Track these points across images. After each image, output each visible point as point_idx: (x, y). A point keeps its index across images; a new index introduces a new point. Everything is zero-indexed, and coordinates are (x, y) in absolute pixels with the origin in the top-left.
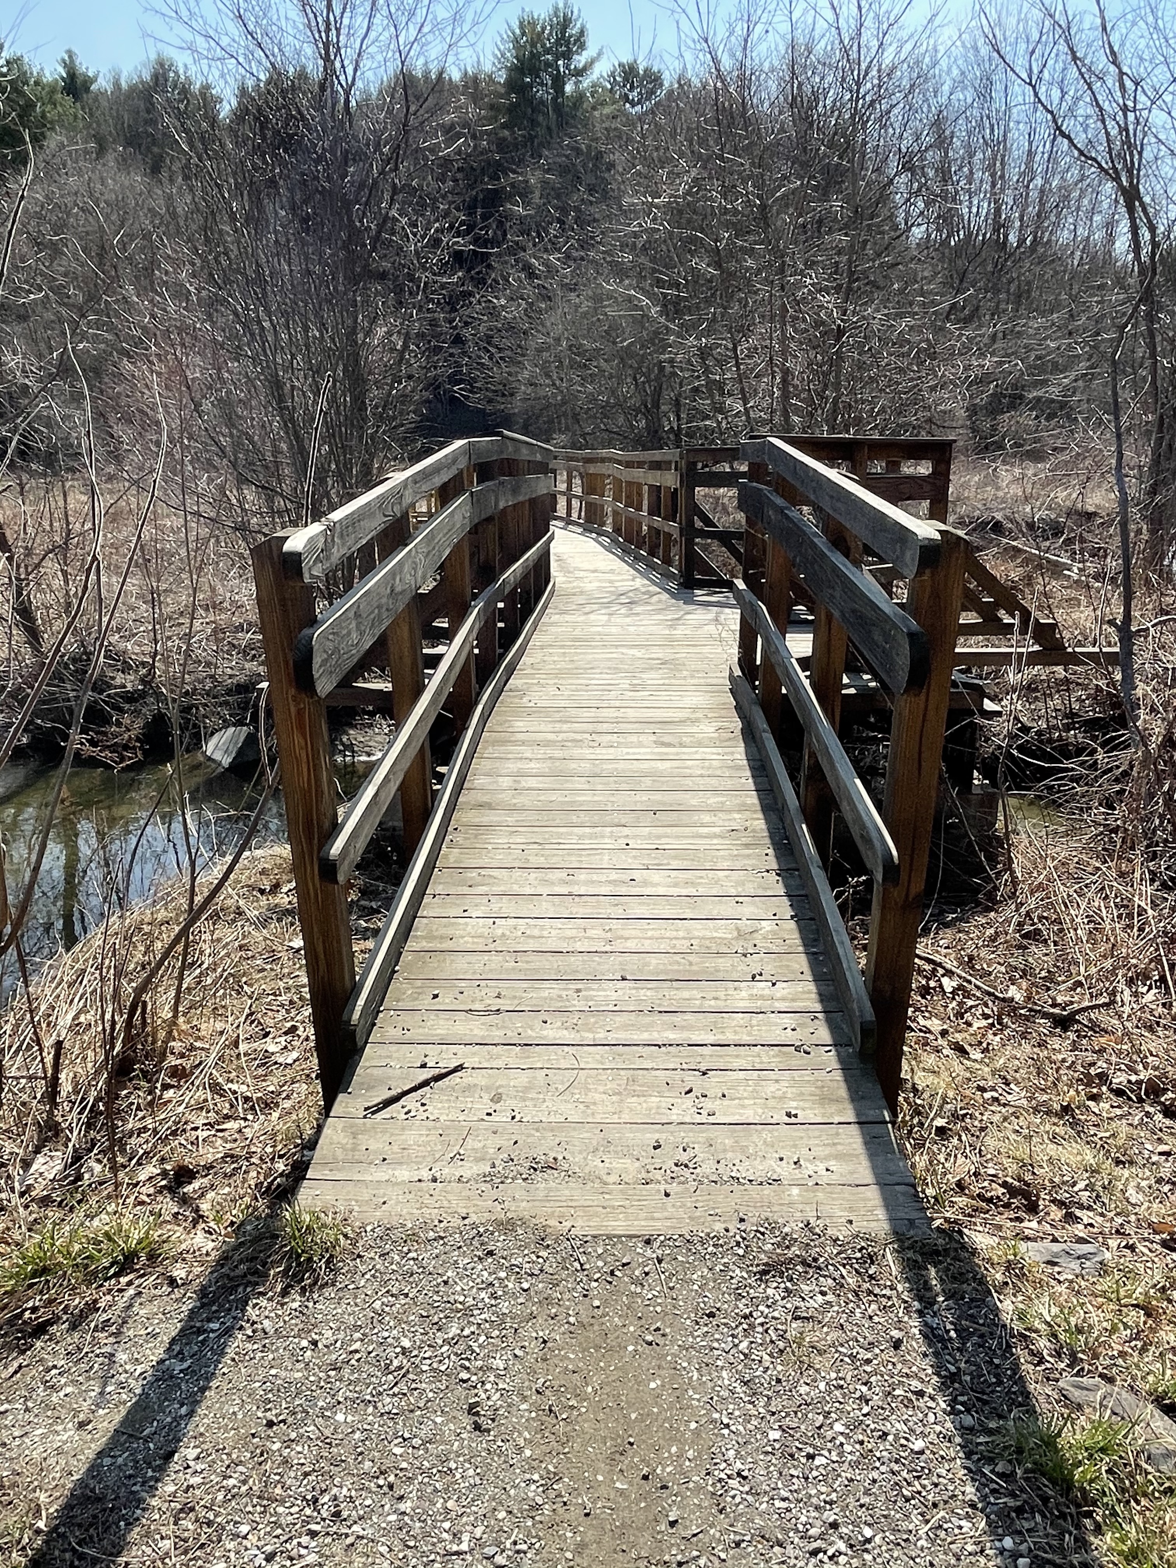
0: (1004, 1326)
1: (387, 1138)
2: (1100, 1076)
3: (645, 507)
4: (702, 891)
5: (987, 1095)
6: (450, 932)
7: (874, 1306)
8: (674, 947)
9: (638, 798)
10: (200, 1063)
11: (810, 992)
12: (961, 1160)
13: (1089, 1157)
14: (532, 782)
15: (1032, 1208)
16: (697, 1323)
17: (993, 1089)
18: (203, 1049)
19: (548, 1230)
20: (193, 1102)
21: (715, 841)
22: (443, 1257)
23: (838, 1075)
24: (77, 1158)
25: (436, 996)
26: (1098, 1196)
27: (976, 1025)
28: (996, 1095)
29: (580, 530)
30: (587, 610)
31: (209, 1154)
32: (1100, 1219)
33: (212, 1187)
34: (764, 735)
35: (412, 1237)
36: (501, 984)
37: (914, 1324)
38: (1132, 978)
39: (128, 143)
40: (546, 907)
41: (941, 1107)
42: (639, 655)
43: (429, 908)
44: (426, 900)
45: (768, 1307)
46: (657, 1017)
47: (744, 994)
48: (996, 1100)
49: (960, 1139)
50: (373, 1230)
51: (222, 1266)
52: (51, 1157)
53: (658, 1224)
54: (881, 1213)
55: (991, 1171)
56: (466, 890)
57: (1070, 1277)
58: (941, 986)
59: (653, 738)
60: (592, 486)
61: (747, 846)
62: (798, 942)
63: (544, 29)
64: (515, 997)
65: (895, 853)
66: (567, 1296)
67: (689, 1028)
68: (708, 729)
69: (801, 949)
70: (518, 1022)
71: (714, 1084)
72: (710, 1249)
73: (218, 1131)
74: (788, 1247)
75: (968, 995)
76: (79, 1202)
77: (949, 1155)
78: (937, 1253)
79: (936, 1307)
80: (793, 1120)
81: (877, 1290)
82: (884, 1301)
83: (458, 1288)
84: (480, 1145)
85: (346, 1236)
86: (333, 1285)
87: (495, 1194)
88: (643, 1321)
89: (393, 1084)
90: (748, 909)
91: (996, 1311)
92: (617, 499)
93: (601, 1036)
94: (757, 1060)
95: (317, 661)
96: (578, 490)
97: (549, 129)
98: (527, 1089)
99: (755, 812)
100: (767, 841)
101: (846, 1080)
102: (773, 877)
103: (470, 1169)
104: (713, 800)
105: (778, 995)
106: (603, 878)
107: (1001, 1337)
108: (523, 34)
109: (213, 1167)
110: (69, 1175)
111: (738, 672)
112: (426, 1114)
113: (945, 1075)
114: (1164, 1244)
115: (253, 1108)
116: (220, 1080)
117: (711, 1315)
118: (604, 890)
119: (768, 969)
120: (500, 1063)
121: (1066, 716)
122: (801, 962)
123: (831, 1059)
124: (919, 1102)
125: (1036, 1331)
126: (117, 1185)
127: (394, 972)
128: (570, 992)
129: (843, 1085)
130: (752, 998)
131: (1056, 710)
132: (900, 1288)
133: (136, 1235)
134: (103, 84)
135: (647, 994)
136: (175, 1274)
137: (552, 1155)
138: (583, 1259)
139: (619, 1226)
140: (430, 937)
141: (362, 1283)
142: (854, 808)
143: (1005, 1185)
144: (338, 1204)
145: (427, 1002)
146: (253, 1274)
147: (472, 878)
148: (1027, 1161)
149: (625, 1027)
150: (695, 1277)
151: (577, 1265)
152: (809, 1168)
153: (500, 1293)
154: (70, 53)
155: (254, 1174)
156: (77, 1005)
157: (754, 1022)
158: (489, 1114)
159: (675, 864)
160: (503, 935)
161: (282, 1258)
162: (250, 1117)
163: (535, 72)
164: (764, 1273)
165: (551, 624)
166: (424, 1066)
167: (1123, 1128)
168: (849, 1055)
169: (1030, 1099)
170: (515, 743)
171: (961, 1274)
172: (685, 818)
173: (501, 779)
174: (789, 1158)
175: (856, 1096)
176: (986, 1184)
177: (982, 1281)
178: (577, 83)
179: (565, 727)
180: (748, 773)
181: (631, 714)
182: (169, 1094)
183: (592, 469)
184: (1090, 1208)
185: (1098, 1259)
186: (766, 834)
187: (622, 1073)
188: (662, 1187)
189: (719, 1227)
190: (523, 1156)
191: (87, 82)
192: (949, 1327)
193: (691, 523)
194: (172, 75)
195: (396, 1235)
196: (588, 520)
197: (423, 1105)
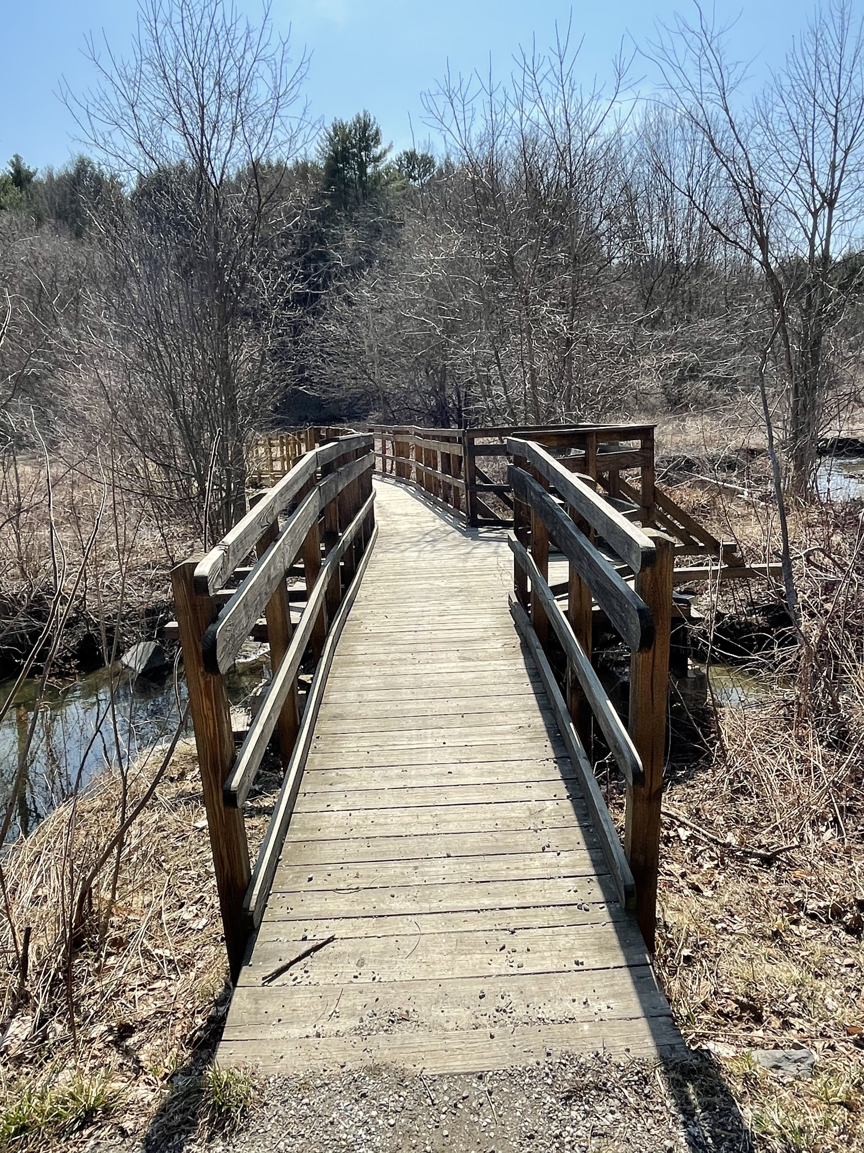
0: (747, 1131)
1: (280, 1002)
2: (798, 904)
3: (439, 468)
4: (501, 779)
5: (719, 926)
6: (318, 824)
7: (650, 1121)
8: (484, 827)
9: (449, 704)
10: (133, 933)
11: (585, 859)
12: (704, 982)
13: (796, 973)
14: (371, 696)
15: (758, 1019)
16: (521, 1145)
17: (722, 921)
18: (134, 921)
19: (406, 1073)
20: (129, 967)
21: (508, 737)
22: (328, 1101)
23: (610, 927)
24: (43, 1021)
25: (310, 879)
26: (805, 1006)
27: (706, 866)
28: (725, 926)
29: (394, 481)
30: (402, 548)
31: (144, 1011)
32: (808, 1025)
33: (148, 1040)
34: (538, 651)
35: (304, 1086)
36: (358, 866)
37: (681, 1134)
38: (813, 821)
39: (59, 216)
40: (387, 799)
41: (686, 940)
42: (442, 584)
43: (302, 805)
44: (300, 798)
45: (573, 1127)
46: (474, 887)
47: (537, 863)
48: (725, 929)
49: (702, 965)
50: (274, 1081)
51: (161, 1116)
52: (23, 1021)
53: (486, 1062)
54: (649, 1042)
55: (726, 990)
56: (328, 788)
57: (791, 1079)
58: (678, 836)
59: (457, 654)
60: (401, 450)
61: (531, 739)
62: (574, 817)
63: (350, 131)
64: (369, 876)
65: (640, 762)
66: (423, 1128)
67: (499, 895)
68: (497, 645)
69: (576, 823)
70: (373, 897)
71: (521, 940)
72: (527, 1080)
73: (150, 990)
74: (584, 1075)
75: (698, 842)
76: (46, 1060)
77: (695, 978)
78: (693, 1072)
79: (696, 1118)
80: (580, 967)
81: (651, 1107)
82: (657, 1115)
83: (342, 1128)
84: (350, 1003)
85: (254, 1088)
86: (247, 1130)
87: (363, 1045)
88: (481, 1145)
89: (283, 956)
90: (536, 792)
91: (739, 1118)
92: (418, 459)
93: (435, 906)
94: (551, 918)
95: (219, 649)
96: (389, 453)
97: (357, 197)
98: (383, 954)
99: (534, 711)
100: (546, 734)
101: (617, 931)
102: (551, 764)
103: (345, 1024)
104: (504, 703)
105: (562, 863)
106: (427, 772)
107: (745, 1141)
108: (336, 135)
109: (147, 1022)
110: (37, 1036)
111: (515, 600)
112: (308, 980)
113: (686, 912)
114: (856, 1043)
115: (175, 969)
116: (149, 947)
117: (531, 1137)
118: (431, 782)
119: (554, 842)
120: (361, 933)
121: (748, 605)
122: (577, 835)
123: (603, 914)
124: (670, 936)
125: (770, 1134)
126: (76, 1042)
127: (279, 860)
128: (410, 870)
129: (615, 935)
130: (544, 866)
131: (741, 600)
132: (668, 1104)
133: (94, 1093)
134: (40, 176)
135: (466, 867)
136: (125, 1125)
137: (405, 1008)
138: (433, 1095)
139: (458, 1065)
140: (304, 830)
141: (269, 1127)
142: (608, 726)
143: (736, 1001)
144: (247, 1060)
145: (304, 885)
146: (185, 1124)
147: (331, 778)
148: (751, 980)
149: (451, 897)
150: (517, 1105)
151: (429, 1101)
152: (595, 1007)
153: (373, 1129)
154: (17, 157)
155: (179, 1028)
156: (36, 880)
157: (546, 887)
158: (356, 977)
159: (481, 757)
160: (358, 824)
161: (208, 1109)
162: (173, 977)
163: (345, 160)
164: (568, 1098)
165: (378, 561)
166: (305, 939)
167: (817, 946)
168: (617, 910)
169: (750, 927)
170: (357, 664)
171: (712, 1088)
172: (484, 718)
173: (349, 694)
174: (580, 999)
175: (625, 944)
176: (723, 1001)
177: (726, 1092)
178: (375, 167)
179: (393, 648)
180: (528, 680)
181: (441, 635)
182: (112, 960)
183: (399, 438)
184: (799, 1016)
185: (809, 1062)
186: (544, 729)
187: (453, 935)
188: (489, 1030)
189: (532, 1061)
190: (384, 1010)
191: (29, 176)
192: (707, 1134)
193: (473, 481)
194: (89, 169)
195: (293, 1083)
196: (399, 474)
197: (306, 972)
